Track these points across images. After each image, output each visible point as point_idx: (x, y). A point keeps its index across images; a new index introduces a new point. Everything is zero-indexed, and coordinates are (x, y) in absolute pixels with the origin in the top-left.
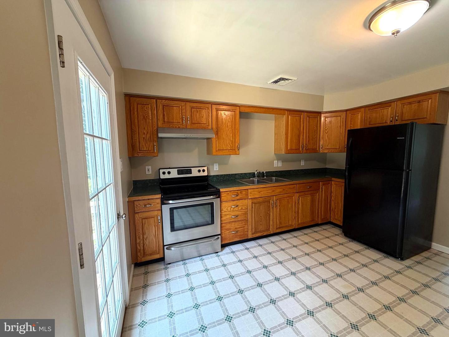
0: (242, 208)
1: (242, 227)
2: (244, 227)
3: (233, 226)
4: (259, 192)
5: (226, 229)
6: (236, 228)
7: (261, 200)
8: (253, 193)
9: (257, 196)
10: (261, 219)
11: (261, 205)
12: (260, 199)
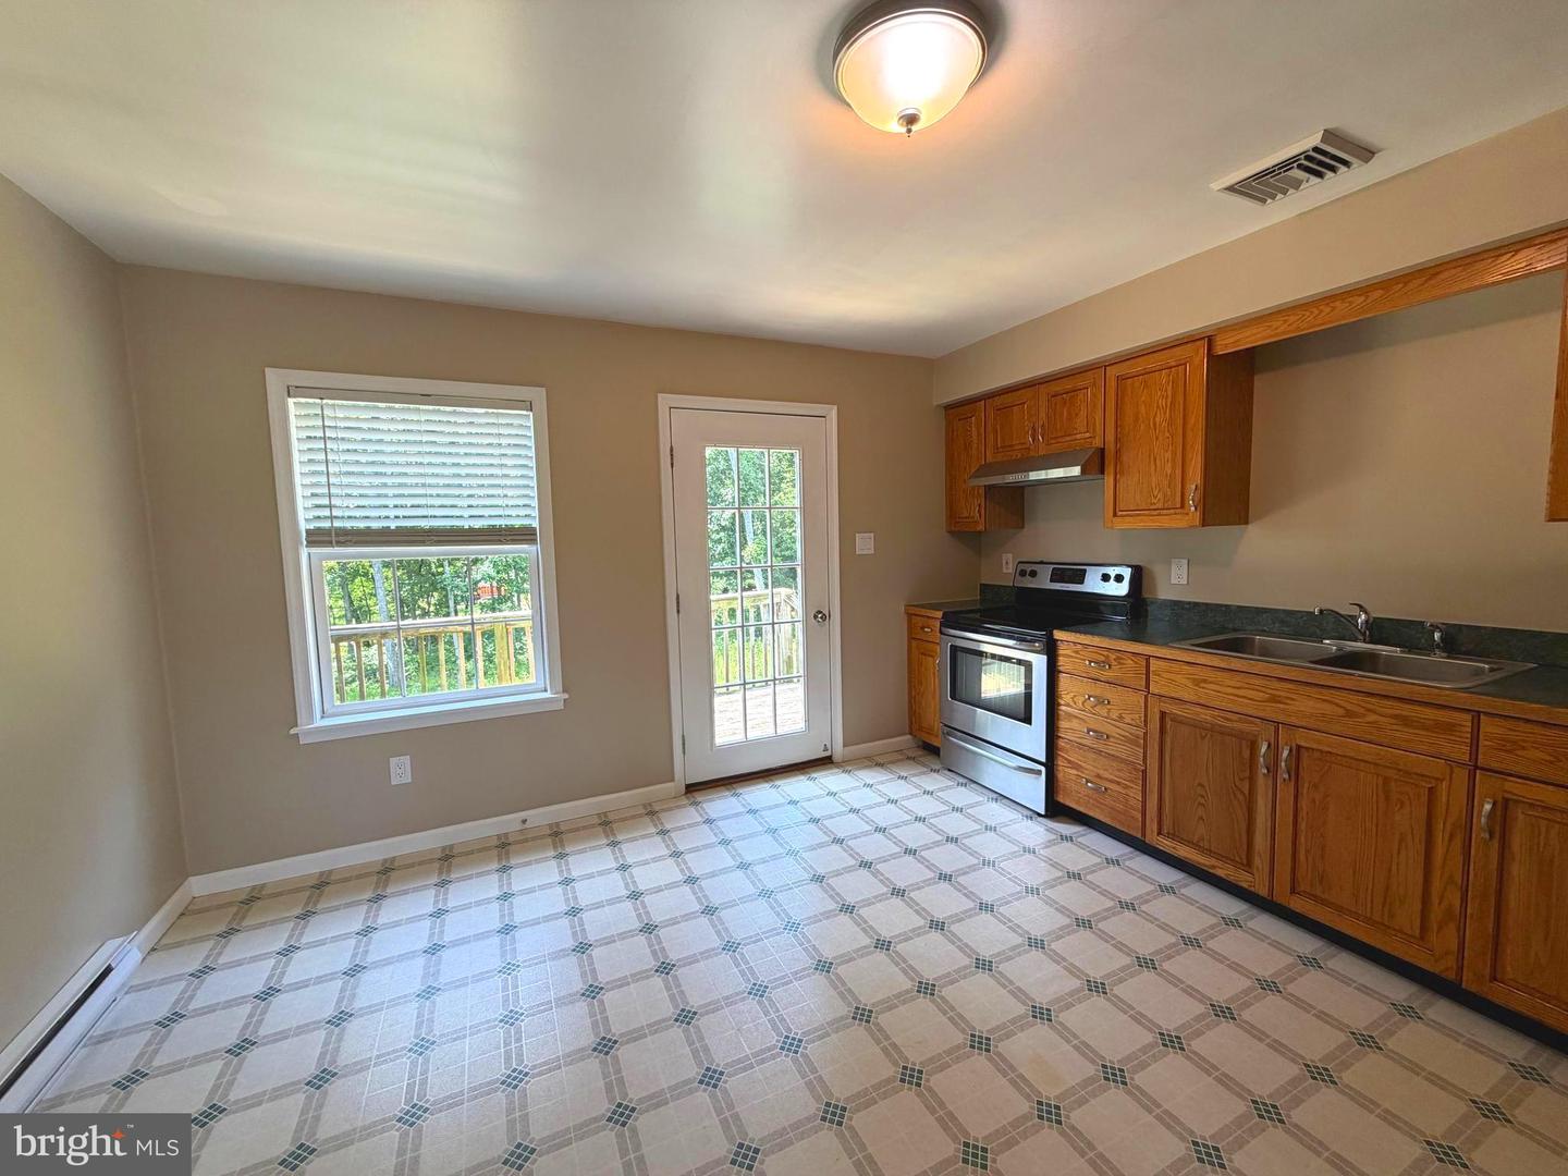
0: (1121, 717)
1: (1118, 783)
2: (1126, 787)
3: (1091, 765)
4: (1197, 683)
5: (1069, 761)
6: (1098, 776)
7: (1206, 716)
8: (1165, 675)
9: (1186, 697)
10: (1202, 796)
11: (1203, 738)
12: (1198, 709)
